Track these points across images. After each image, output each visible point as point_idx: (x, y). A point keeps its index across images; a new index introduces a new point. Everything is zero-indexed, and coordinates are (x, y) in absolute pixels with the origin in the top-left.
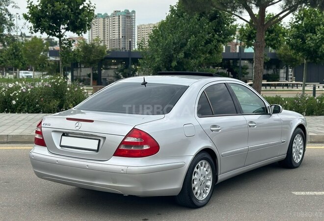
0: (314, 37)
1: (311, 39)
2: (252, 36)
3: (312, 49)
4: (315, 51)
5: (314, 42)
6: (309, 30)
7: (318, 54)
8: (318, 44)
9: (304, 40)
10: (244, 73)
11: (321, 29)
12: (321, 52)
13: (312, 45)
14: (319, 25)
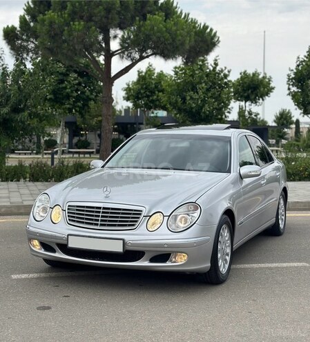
0: (196, 96)
1: (191, 98)
2: (140, 96)
3: (194, 110)
4: (198, 112)
6: (190, 89)
9: (184, 99)
11: (203, 88)
12: (204, 113)
13: (194, 105)
14: (201, 84)
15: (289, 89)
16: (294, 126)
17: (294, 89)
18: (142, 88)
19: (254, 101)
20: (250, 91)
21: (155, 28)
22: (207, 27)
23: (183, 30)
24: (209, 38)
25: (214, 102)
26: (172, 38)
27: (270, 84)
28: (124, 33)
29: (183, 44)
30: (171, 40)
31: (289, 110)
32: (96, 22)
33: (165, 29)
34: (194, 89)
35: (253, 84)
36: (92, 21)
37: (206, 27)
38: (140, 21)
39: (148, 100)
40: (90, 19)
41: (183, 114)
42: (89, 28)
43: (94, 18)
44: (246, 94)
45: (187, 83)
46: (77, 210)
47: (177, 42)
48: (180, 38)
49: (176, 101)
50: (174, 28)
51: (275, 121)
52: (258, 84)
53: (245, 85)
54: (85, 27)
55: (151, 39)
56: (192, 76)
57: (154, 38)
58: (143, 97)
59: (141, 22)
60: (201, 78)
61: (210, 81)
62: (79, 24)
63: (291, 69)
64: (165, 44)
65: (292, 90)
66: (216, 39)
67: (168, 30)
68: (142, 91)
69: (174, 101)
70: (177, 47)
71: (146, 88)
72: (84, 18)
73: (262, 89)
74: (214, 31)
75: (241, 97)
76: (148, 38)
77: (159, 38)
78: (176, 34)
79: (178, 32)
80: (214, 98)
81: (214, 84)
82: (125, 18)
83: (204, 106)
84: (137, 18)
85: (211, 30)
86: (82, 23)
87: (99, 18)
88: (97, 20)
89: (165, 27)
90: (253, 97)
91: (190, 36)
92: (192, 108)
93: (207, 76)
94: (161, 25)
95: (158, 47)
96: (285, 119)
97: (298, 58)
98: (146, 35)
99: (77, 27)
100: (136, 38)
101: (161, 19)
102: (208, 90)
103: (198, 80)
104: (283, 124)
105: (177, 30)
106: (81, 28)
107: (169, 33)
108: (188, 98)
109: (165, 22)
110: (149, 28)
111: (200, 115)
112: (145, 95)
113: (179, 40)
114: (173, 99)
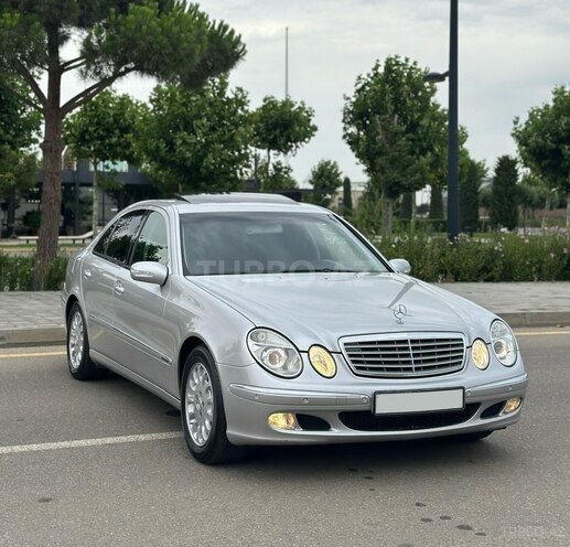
0: (191, 139)
1: (184, 142)
2: (87, 137)
3: (188, 163)
4: (196, 167)
5: (192, 149)
6: (181, 127)
7: (201, 173)
8: (200, 154)
9: (171, 145)
10: (85, 212)
11: (203, 125)
12: (207, 168)
13: (188, 155)
14: (201, 118)
15: (345, 129)
16: (341, 189)
17: (353, 130)
18: (91, 123)
19: (284, 149)
20: (278, 131)
21: (144, 27)
22: (226, 28)
23: (190, 31)
24: (229, 46)
25: (223, 149)
26: (172, 45)
27: (309, 120)
28: (91, 35)
29: (190, 55)
30: (171, 49)
31: (335, 163)
32: (41, 14)
33: (159, 30)
34: (189, 127)
35: (282, 120)
36: (35, 12)
37: (224, 27)
38: (117, 16)
39: (102, 144)
40: (30, 8)
41: (169, 170)
42: (29, 24)
43: (37, 7)
44: (271, 137)
45: (176, 117)
46: (363, 349)
47: (181, 52)
48: (186, 44)
49: (158, 147)
50: (175, 29)
51: (311, 182)
52: (290, 120)
53: (270, 122)
54: (21, 22)
55: (136, 45)
56: (185, 104)
57: (143, 44)
58: (92, 140)
59: (120, 17)
60: (201, 108)
61: (215, 113)
62: (12, 16)
63: (348, 95)
64: (161, 54)
65: (349, 132)
66: (240, 48)
67: (166, 32)
68: (91, 129)
69: (153, 147)
70: (181, 61)
71: (98, 124)
72: (20, 6)
73: (297, 129)
74: (236, 34)
75: (264, 140)
76: (131, 43)
77: (151, 44)
78: (179, 38)
79: (183, 35)
80: (222, 142)
81: (222, 118)
82: (91, 9)
83: (205, 155)
84: (113, 10)
85: (232, 32)
86: (17, 15)
87: (48, 7)
88: (42, 10)
89: (161, 26)
90: (282, 142)
91: (201, 42)
92: (185, 160)
93: (211, 105)
94: (154, 23)
95: (149, 59)
96: (328, 178)
97: (359, 78)
98: (129, 39)
99: (8, 22)
100: (109, 43)
101: (153, 12)
102: (213, 129)
103: (194, 111)
104: (324, 186)
105: (181, 32)
106: (15, 23)
107: (167, 37)
108: (179, 142)
109: (158, 16)
110: (133, 27)
111: (198, 171)
112: (96, 135)
113: (184, 49)
114: (152, 144)
